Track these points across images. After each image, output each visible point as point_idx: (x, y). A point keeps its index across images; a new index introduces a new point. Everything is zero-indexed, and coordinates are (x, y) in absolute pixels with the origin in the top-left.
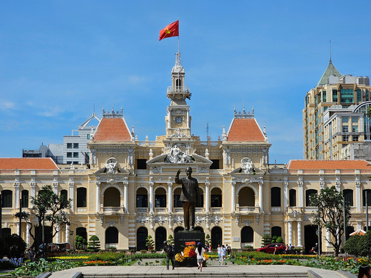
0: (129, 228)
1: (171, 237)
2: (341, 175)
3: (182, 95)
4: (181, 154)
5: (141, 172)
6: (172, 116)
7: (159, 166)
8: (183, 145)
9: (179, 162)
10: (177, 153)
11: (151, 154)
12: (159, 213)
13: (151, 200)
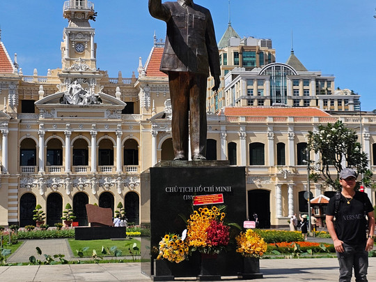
0: (9, 194)
1: (69, 207)
2: (295, 124)
3: (83, 13)
4: (83, 92)
5: (27, 116)
6: (70, 42)
7: (53, 108)
8: (85, 80)
9: (81, 104)
10: (77, 92)
11: (41, 92)
12: (52, 173)
13: (41, 155)
